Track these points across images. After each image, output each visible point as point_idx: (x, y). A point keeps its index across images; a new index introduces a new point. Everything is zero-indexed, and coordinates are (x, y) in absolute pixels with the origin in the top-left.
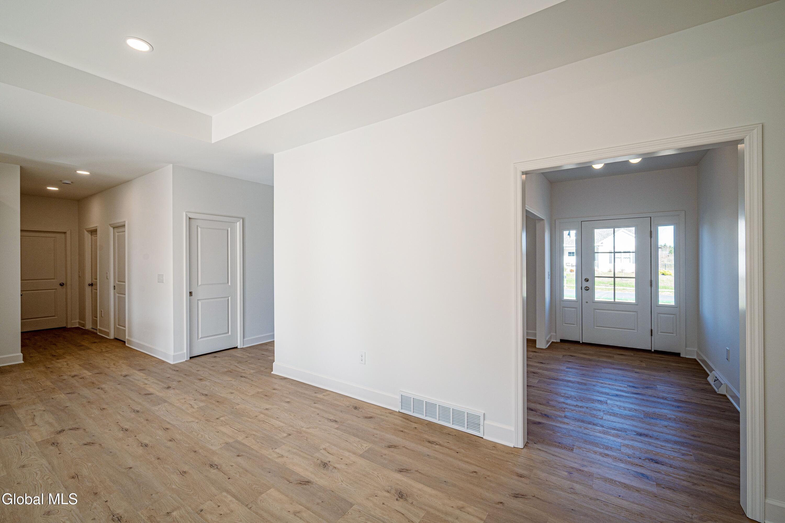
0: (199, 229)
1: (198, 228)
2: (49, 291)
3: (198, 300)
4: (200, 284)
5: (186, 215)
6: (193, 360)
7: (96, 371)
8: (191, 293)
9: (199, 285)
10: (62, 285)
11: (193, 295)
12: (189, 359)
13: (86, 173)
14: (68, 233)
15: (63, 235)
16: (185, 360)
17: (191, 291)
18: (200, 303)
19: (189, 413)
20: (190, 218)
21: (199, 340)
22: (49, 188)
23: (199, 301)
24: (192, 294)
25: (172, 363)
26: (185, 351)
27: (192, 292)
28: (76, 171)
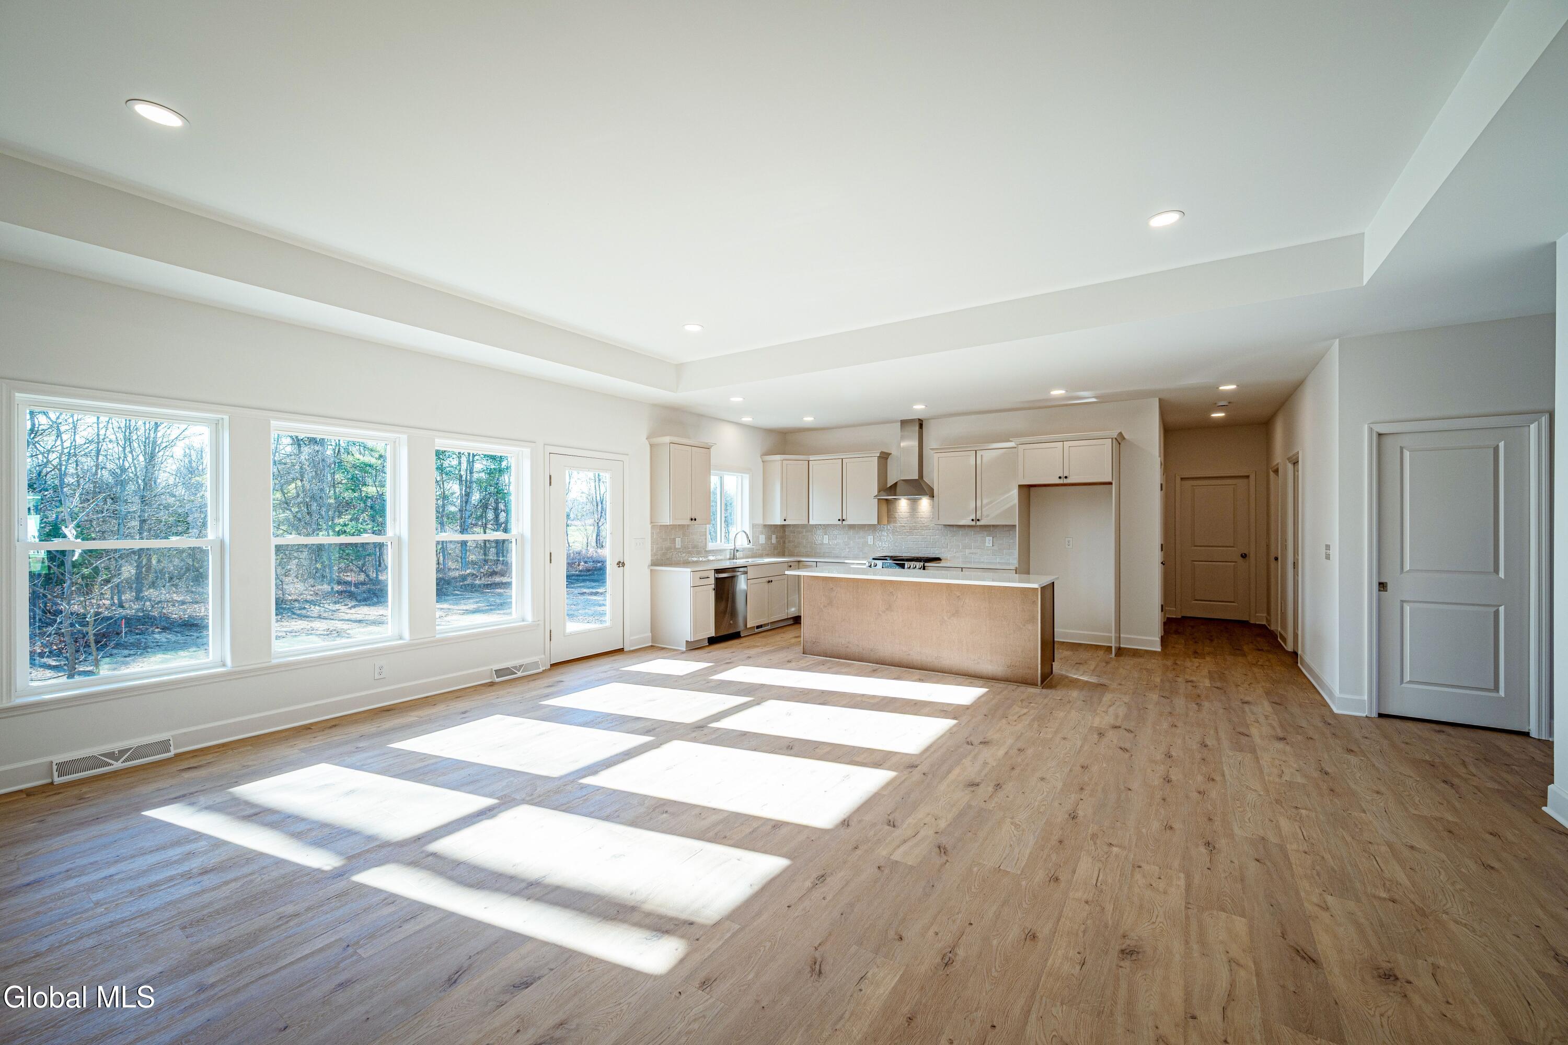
0: (1407, 454)
1: (1405, 451)
2: (1227, 563)
3: (1402, 602)
4: (1407, 567)
5: (1371, 430)
6: (1383, 722)
7: (1218, 684)
8: (1382, 586)
9: (1405, 570)
10: (1244, 556)
11: (1388, 590)
12: (1375, 715)
13: (1232, 387)
14: (1252, 477)
15: (1245, 480)
16: (1364, 715)
17: (1382, 581)
18: (1407, 608)
19: (1265, 780)
20: (1380, 435)
21: (1403, 685)
22: (1213, 415)
23: (1405, 605)
24: (1386, 587)
25: (1336, 710)
26: (1366, 697)
27: (1386, 583)
28: (1218, 388)
